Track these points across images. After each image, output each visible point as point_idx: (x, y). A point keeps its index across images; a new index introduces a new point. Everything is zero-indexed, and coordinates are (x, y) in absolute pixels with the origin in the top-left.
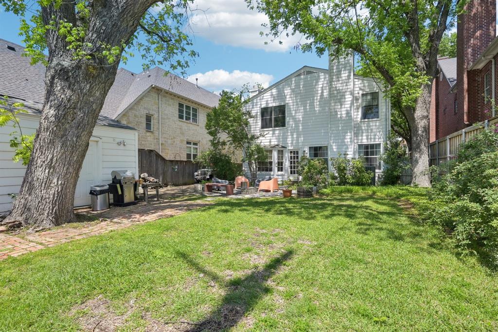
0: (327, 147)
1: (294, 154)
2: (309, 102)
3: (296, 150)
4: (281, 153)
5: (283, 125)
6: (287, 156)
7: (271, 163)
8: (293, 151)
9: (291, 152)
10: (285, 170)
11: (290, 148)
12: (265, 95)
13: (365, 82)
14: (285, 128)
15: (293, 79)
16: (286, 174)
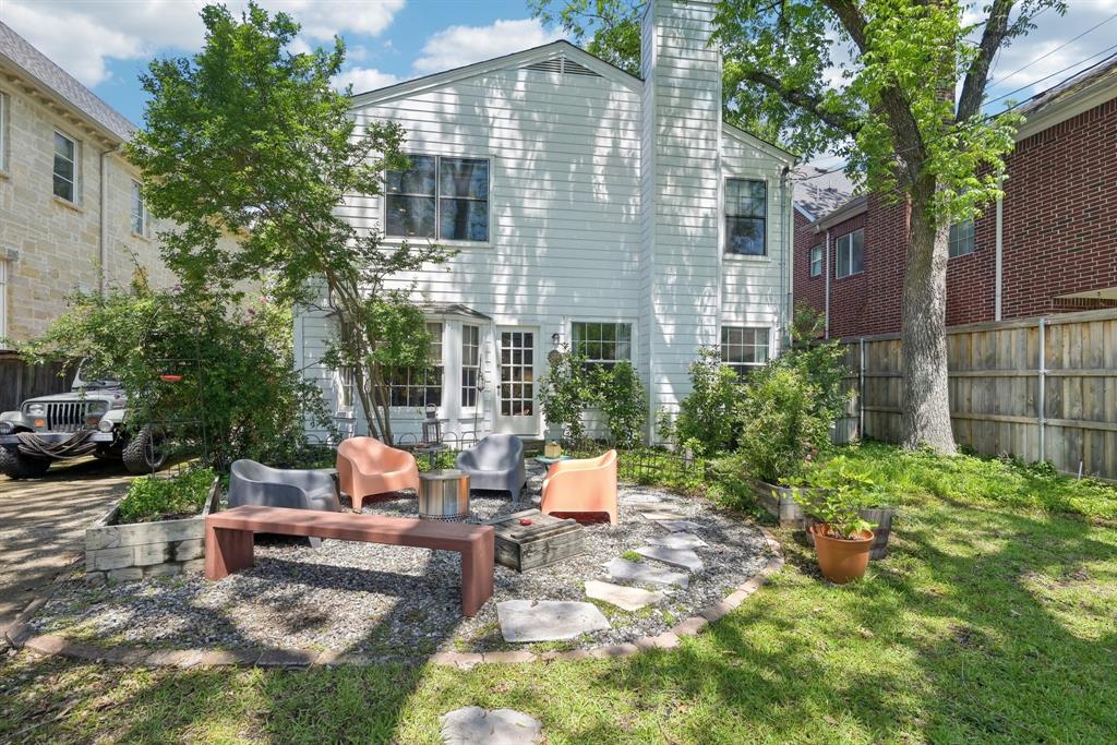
0: (626, 330)
1: (517, 344)
2: (573, 167)
3: (523, 331)
4: (472, 335)
5: (482, 234)
6: (491, 348)
7: (439, 371)
8: (512, 331)
9: (505, 338)
10: (485, 402)
11: (500, 320)
12: (405, 104)
13: (737, 145)
14: (485, 244)
15: (522, 75)
16: (489, 416)
